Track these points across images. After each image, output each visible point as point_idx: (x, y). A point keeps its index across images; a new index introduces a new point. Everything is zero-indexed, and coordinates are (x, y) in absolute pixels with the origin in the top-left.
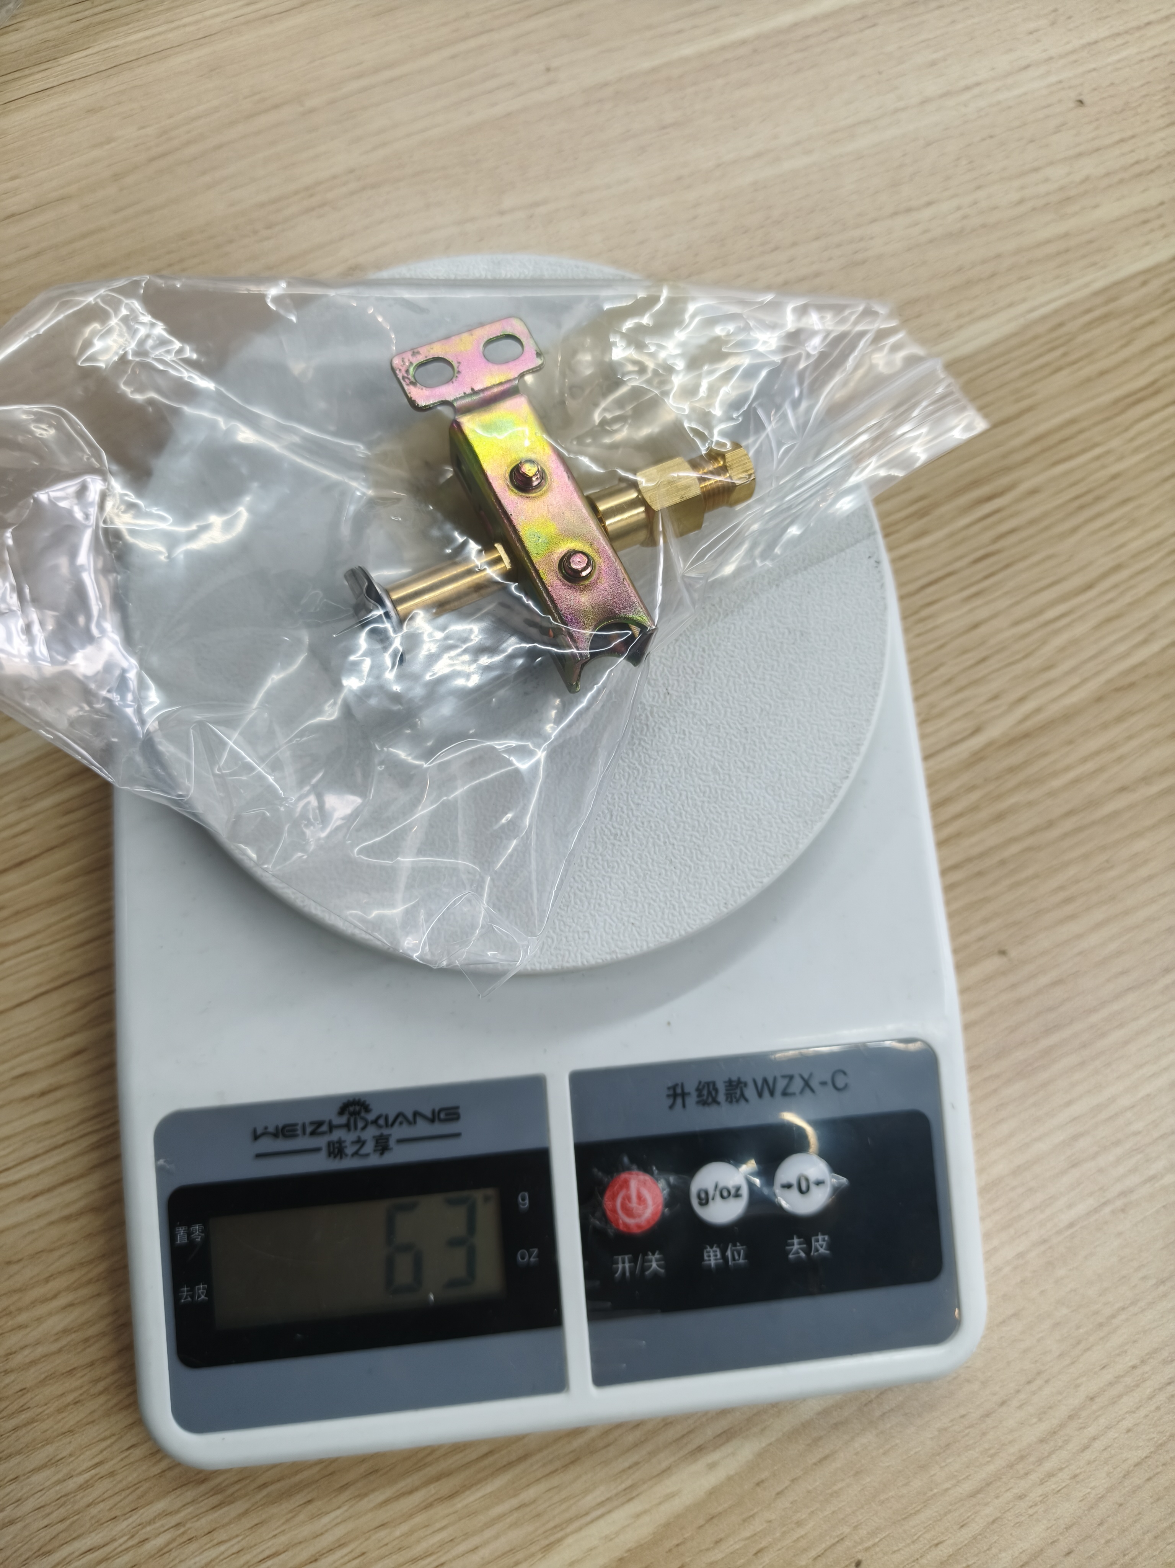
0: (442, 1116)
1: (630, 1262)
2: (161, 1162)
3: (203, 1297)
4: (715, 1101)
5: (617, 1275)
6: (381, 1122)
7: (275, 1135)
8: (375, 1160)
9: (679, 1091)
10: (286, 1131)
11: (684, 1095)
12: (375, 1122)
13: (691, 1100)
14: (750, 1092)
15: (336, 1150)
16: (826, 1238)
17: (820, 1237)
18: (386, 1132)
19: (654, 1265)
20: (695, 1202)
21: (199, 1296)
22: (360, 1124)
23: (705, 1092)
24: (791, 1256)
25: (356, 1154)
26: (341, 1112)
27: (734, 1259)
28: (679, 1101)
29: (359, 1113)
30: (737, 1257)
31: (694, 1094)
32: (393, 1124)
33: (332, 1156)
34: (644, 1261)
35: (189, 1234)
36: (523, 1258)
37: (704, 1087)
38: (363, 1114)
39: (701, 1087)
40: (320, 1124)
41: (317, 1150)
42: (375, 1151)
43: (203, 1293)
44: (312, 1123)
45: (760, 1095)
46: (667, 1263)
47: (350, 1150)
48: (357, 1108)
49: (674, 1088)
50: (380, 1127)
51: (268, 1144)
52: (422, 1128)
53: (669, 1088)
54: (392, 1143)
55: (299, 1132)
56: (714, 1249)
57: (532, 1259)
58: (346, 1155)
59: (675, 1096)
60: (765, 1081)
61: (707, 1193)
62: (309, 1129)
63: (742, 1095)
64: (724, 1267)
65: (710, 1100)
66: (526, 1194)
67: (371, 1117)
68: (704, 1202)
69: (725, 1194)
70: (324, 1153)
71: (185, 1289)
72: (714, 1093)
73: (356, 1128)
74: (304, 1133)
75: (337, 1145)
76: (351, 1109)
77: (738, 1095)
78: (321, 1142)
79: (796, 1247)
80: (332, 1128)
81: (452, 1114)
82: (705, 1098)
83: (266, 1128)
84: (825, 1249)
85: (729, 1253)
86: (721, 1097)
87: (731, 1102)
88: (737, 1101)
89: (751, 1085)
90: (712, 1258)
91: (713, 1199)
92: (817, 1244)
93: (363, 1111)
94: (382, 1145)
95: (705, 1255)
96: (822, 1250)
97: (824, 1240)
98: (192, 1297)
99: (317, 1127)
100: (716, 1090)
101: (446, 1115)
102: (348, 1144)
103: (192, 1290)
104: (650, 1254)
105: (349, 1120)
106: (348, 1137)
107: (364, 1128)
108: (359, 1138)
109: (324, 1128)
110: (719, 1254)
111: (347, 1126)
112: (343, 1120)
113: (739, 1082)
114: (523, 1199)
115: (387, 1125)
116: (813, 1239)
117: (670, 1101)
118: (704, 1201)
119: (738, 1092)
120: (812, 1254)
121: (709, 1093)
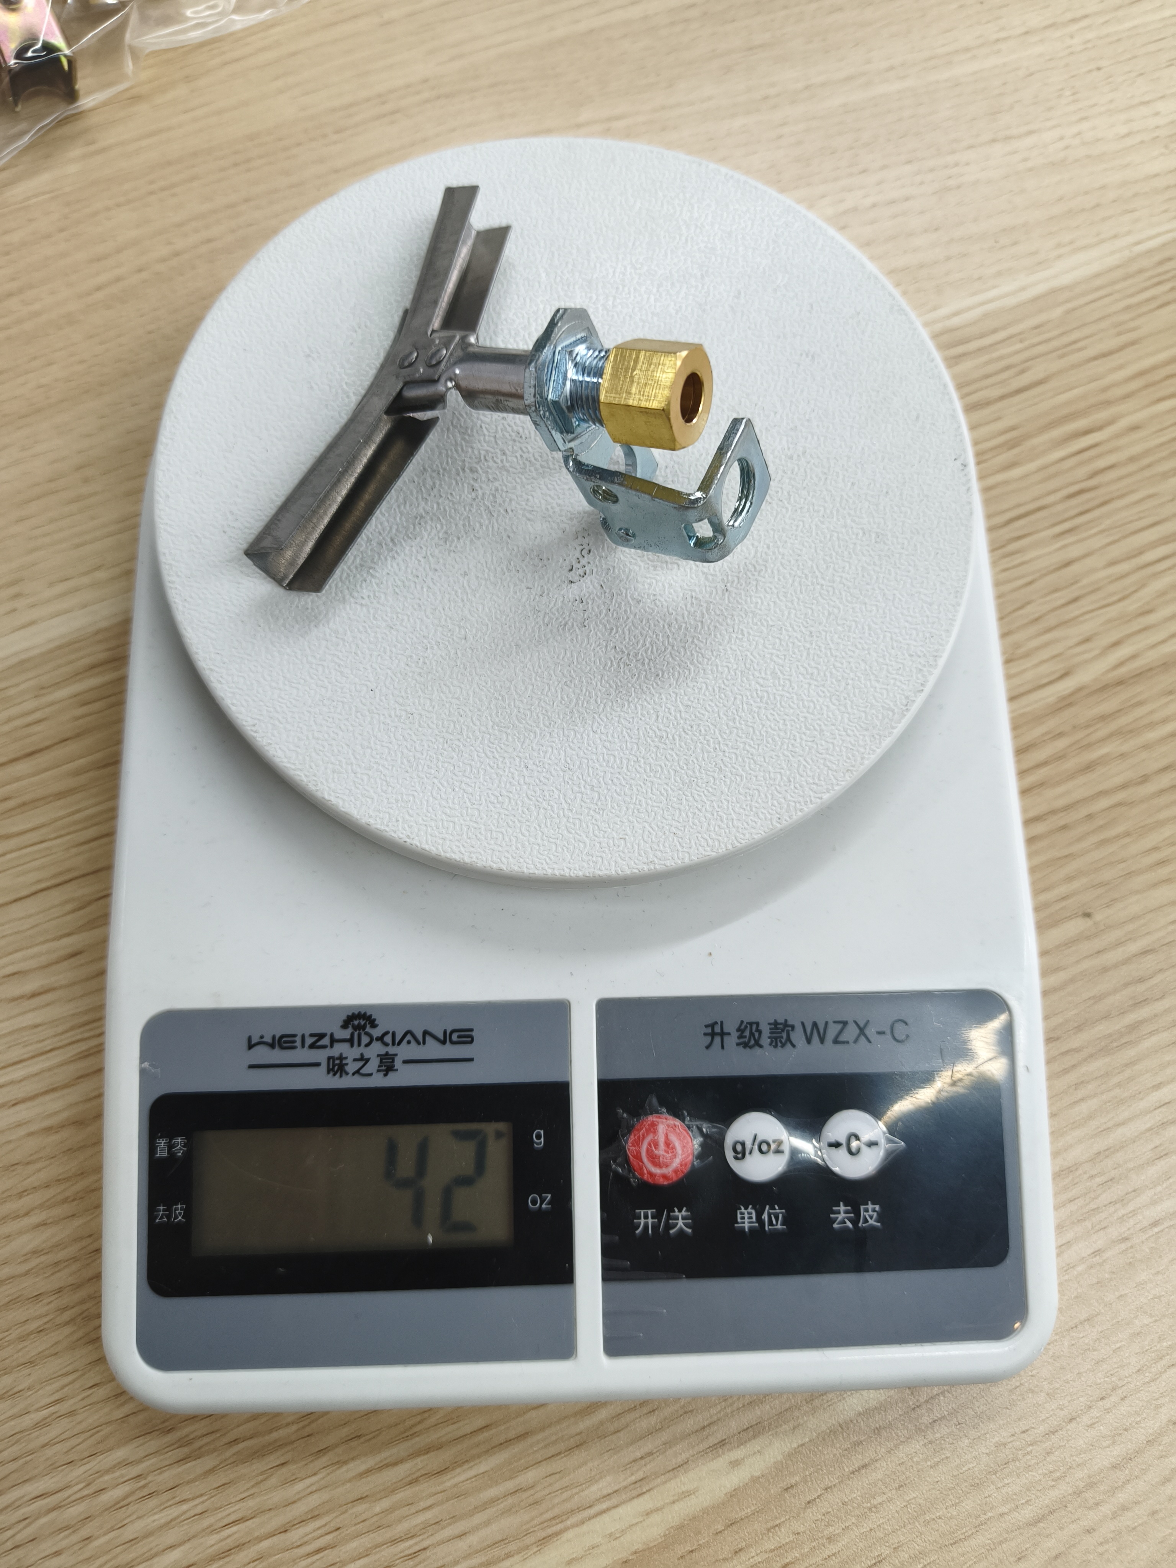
0: (455, 1037)
1: (652, 1218)
2: (146, 1065)
3: (180, 1218)
4: (758, 1044)
5: (637, 1232)
6: (388, 1039)
7: (272, 1046)
8: (378, 1081)
9: (717, 1029)
10: (284, 1042)
11: (723, 1034)
12: (381, 1039)
13: (732, 1041)
14: (798, 1036)
15: (337, 1066)
16: (877, 1207)
17: (870, 1206)
18: (392, 1050)
19: (680, 1223)
20: (729, 1155)
21: (176, 1217)
22: (365, 1040)
23: (747, 1033)
24: (835, 1226)
25: (357, 1072)
26: (345, 1026)
27: (771, 1223)
28: (718, 1039)
29: (364, 1027)
30: (774, 1222)
31: (735, 1034)
32: (399, 1044)
33: (331, 1073)
34: (669, 1217)
35: (170, 1147)
36: (534, 1202)
37: (746, 1027)
38: (368, 1029)
39: (743, 1027)
40: (321, 1036)
41: (318, 1065)
42: (378, 1071)
43: (180, 1214)
44: (312, 1035)
45: (809, 1041)
46: (696, 1221)
47: (352, 1067)
48: (362, 1022)
49: (713, 1026)
50: (386, 1045)
51: (263, 1054)
52: (432, 1049)
53: (706, 1026)
54: (398, 1063)
55: (298, 1043)
56: (750, 1210)
57: (544, 1206)
58: (347, 1074)
59: (713, 1035)
60: (815, 1025)
61: (743, 1144)
62: (309, 1041)
63: (789, 1039)
64: (758, 1232)
65: (752, 1042)
66: (542, 1132)
67: (376, 1033)
68: (740, 1156)
69: (764, 1148)
70: (324, 1067)
71: (162, 1208)
72: (757, 1035)
73: (359, 1045)
74: (303, 1046)
75: (337, 1062)
76: (356, 1022)
77: (783, 1041)
78: (321, 1056)
79: (842, 1215)
80: (333, 1041)
81: (465, 1037)
82: (746, 1040)
83: (262, 1037)
84: (876, 1221)
85: (765, 1216)
86: (765, 1041)
87: (776, 1046)
88: (783, 1045)
89: (799, 1029)
90: (746, 1220)
91: (750, 1153)
92: (866, 1214)
93: (368, 1026)
94: (387, 1065)
95: (739, 1216)
96: (871, 1222)
97: (874, 1210)
98: (169, 1217)
99: (317, 1040)
100: (760, 1032)
101: (459, 1037)
102: (349, 1061)
103: (169, 1209)
104: (676, 1210)
105: (352, 1035)
106: (350, 1053)
107: (367, 1045)
108: (362, 1055)
109: (326, 1041)
110: (754, 1216)
111: (351, 1041)
112: (346, 1034)
113: (786, 1024)
114: (539, 1137)
115: (393, 1044)
116: (862, 1207)
117: (709, 1039)
118: (741, 1153)
119: (784, 1035)
120: (860, 1225)
121: (752, 1034)
